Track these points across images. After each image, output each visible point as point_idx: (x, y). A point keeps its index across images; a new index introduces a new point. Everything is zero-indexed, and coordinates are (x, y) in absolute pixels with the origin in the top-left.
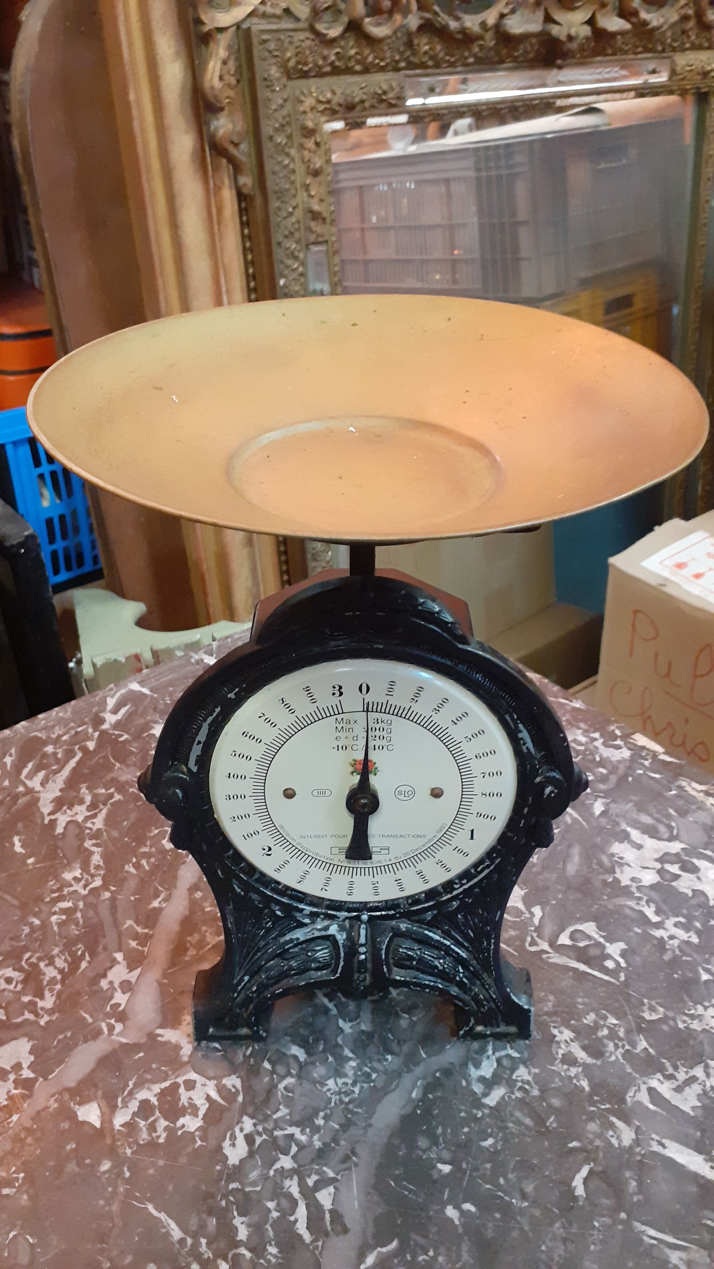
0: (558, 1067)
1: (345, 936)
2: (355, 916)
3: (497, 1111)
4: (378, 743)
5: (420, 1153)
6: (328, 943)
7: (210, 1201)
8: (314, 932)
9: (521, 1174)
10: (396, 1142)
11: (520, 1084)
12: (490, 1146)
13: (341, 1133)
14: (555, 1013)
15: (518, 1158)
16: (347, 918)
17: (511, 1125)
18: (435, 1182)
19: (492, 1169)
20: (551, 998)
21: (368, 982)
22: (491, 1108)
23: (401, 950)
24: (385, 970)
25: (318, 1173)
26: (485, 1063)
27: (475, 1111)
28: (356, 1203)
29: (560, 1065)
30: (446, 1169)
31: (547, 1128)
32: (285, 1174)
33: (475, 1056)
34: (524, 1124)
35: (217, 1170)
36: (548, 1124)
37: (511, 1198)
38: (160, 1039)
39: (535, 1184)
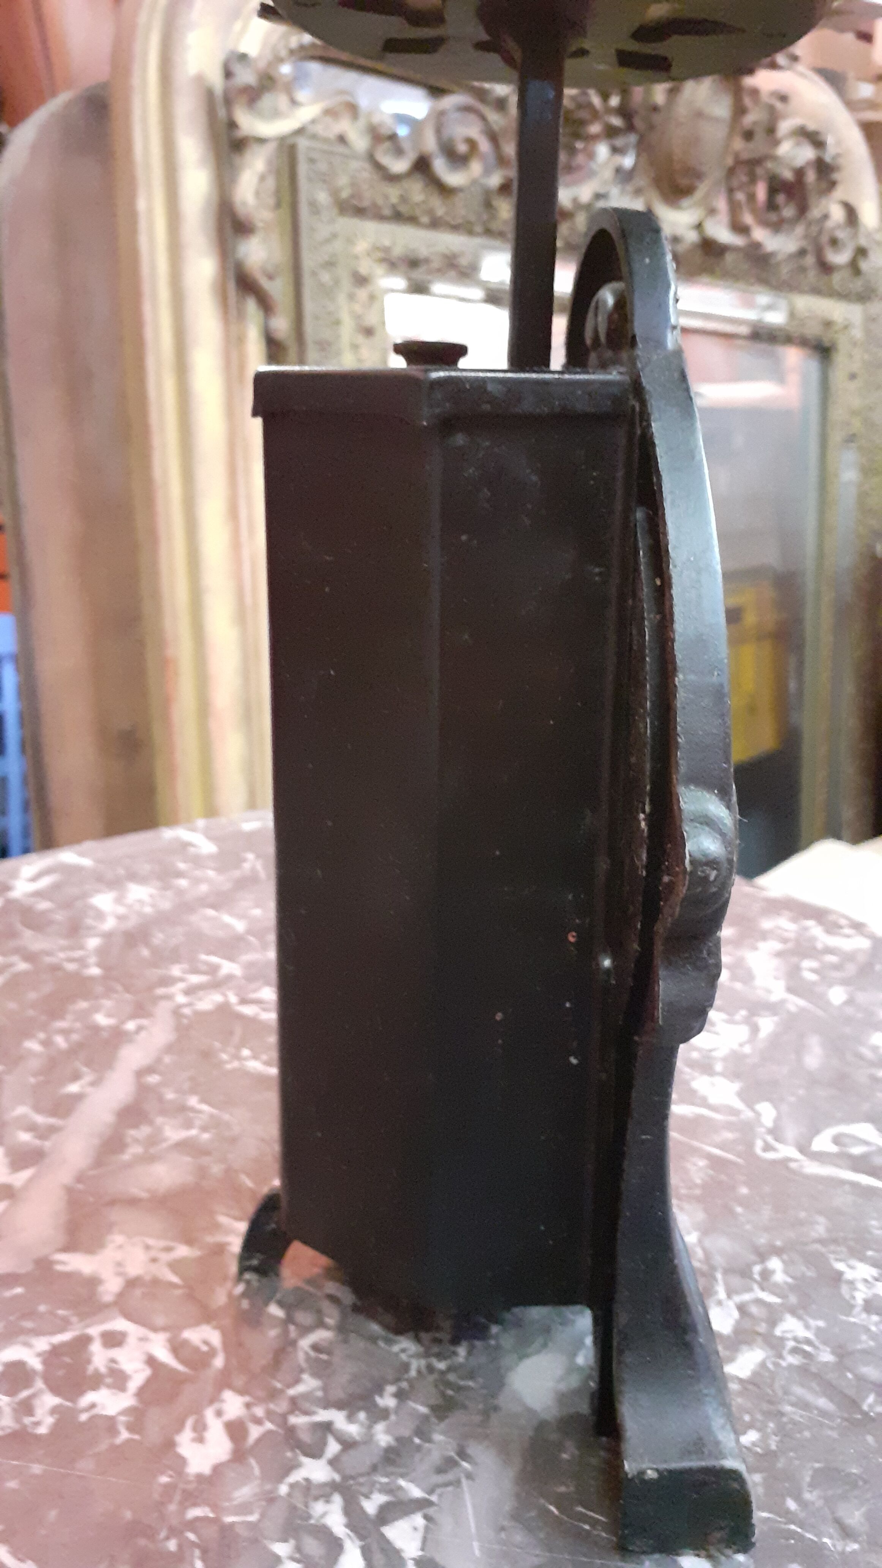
0: (858, 1318)
3: (755, 1384)
9: (830, 1493)
10: (554, 1437)
11: (791, 1344)
12: (754, 1444)
13: (433, 1420)
14: (835, 1241)
15: (817, 1465)
17: (788, 1409)
20: (821, 1219)
22: (741, 1381)
25: (386, 1490)
28: (476, 1545)
29: (864, 1315)
31: (865, 1414)
32: (314, 1492)
34: (817, 1408)
35: (160, 1485)
36: (865, 1407)
37: (819, 1535)
38: (59, 1268)
39: (863, 1509)
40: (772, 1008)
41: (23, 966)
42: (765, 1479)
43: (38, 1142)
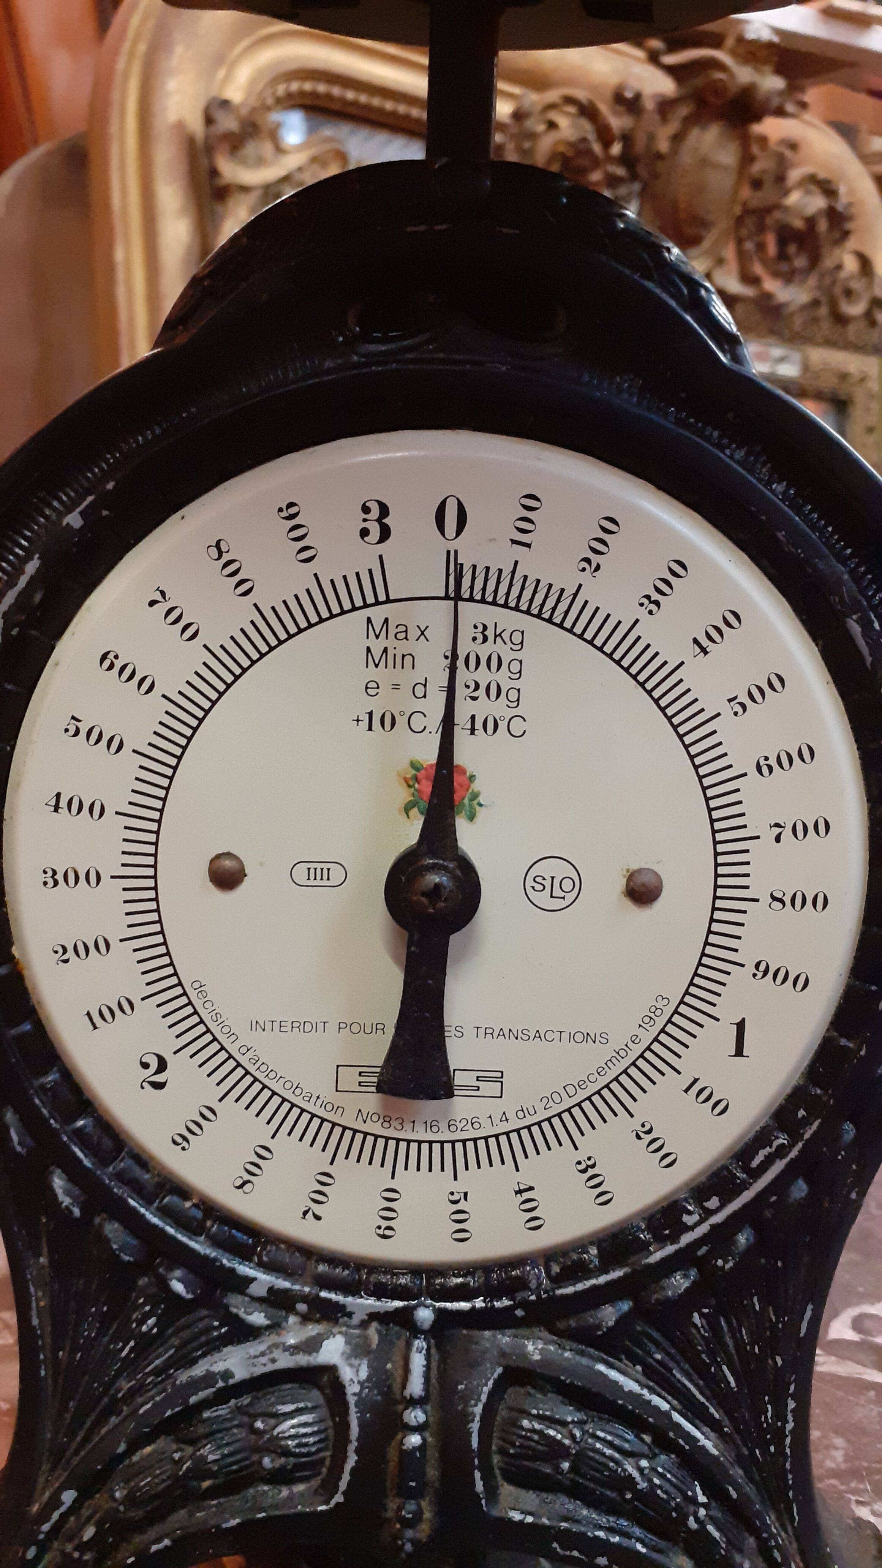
1: (364, 1373)
2: (397, 1310)
4: (484, 708)
6: (316, 1394)
8: (277, 1354)
16: (374, 1316)
21: (423, 1531)
23: (526, 1423)
24: (479, 1486)
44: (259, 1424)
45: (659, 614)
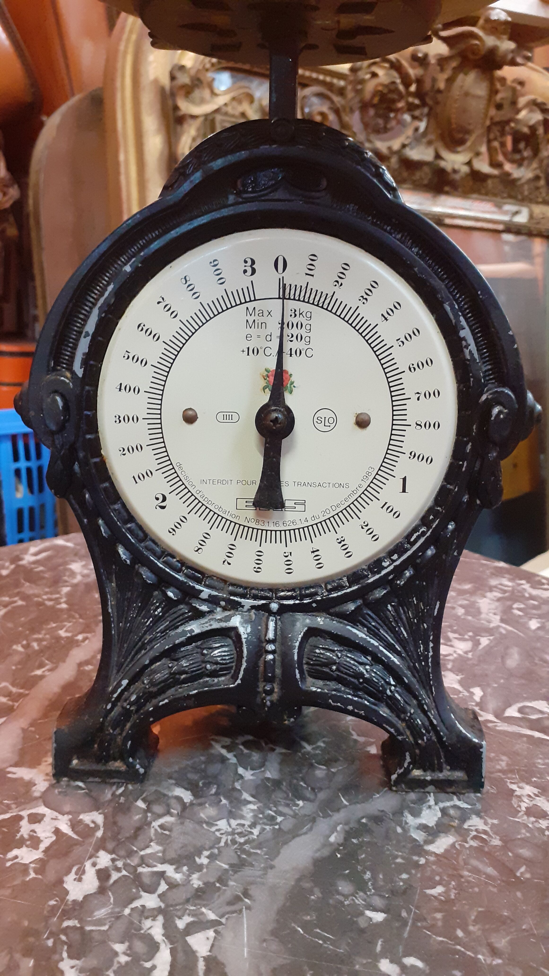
0: (522, 818)
1: (249, 630)
2: (263, 604)
3: (446, 858)
4: (295, 345)
5: (341, 898)
6: (229, 641)
7: (31, 939)
8: (212, 622)
9: (487, 927)
10: (307, 885)
11: (474, 833)
12: (440, 894)
13: (231, 873)
14: (512, 771)
15: (480, 909)
16: (253, 607)
17: (466, 873)
18: (362, 931)
19: (444, 919)
20: (504, 758)
21: (275, 697)
22: (436, 855)
23: (317, 651)
24: (298, 676)
25: (192, 914)
26: (425, 812)
27: (415, 858)
28: (246, 950)
29: (525, 817)
30: (379, 917)
31: (518, 878)
32: (146, 914)
33: (412, 805)
34: (485, 874)
35: (49, 906)
36: (518, 874)
37: (476, 953)
38: (9, 775)
39: (508, 938)
40: (489, 631)
41: (20, 603)
42: (444, 917)
43: (11, 703)
44: (205, 652)
45: (367, 304)
